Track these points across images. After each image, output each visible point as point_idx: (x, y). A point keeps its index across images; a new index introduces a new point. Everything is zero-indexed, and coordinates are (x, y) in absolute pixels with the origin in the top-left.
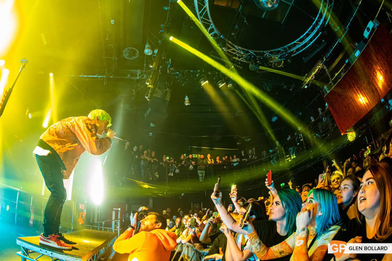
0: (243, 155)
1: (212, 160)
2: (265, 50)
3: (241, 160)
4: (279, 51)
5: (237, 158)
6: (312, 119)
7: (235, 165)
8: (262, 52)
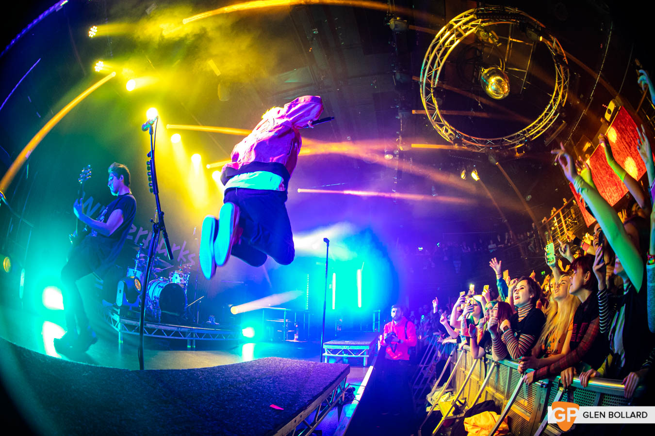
0: (499, 240)
1: (468, 247)
2: (503, 136)
3: (497, 245)
4: (518, 135)
5: (493, 243)
6: (564, 201)
7: (491, 251)
8: (501, 138)
